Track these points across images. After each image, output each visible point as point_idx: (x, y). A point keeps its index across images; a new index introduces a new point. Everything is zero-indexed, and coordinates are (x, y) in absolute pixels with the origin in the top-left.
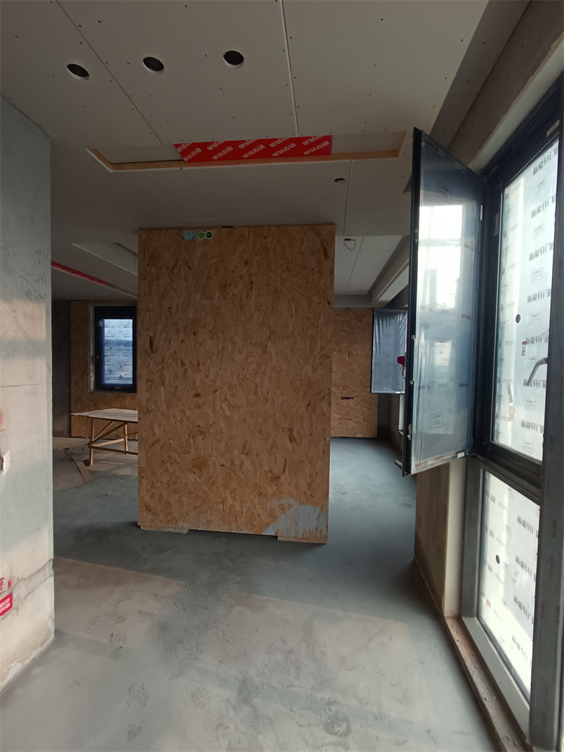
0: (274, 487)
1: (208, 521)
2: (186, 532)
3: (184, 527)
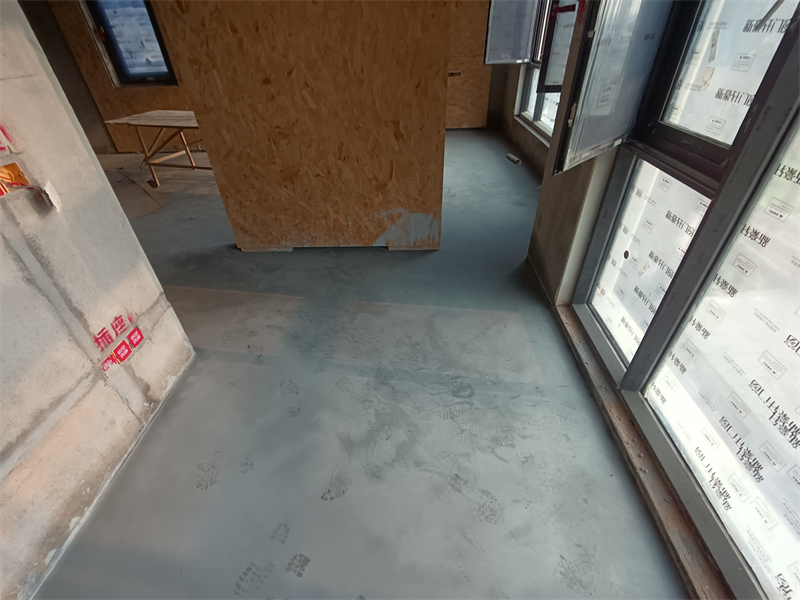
0: (381, 197)
1: (312, 238)
2: (291, 250)
3: (288, 245)
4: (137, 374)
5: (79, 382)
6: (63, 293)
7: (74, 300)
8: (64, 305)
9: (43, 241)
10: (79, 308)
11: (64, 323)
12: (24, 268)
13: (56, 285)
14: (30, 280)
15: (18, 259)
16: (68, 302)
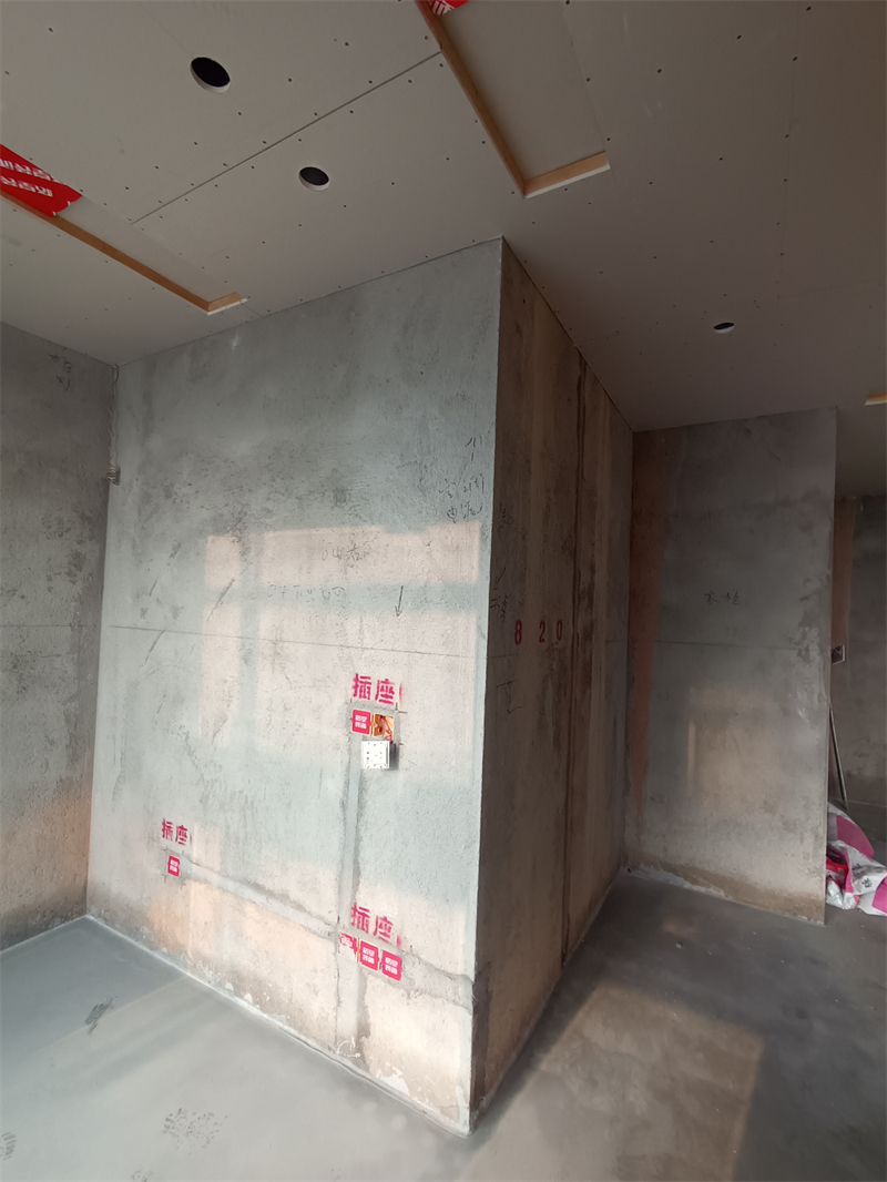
4: (366, 997)
5: (320, 918)
6: (358, 840)
7: (362, 855)
8: (352, 849)
9: (372, 788)
10: (361, 866)
11: (342, 861)
12: (346, 793)
13: (357, 828)
14: (344, 805)
15: (347, 783)
16: (357, 849)
